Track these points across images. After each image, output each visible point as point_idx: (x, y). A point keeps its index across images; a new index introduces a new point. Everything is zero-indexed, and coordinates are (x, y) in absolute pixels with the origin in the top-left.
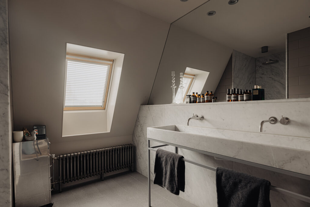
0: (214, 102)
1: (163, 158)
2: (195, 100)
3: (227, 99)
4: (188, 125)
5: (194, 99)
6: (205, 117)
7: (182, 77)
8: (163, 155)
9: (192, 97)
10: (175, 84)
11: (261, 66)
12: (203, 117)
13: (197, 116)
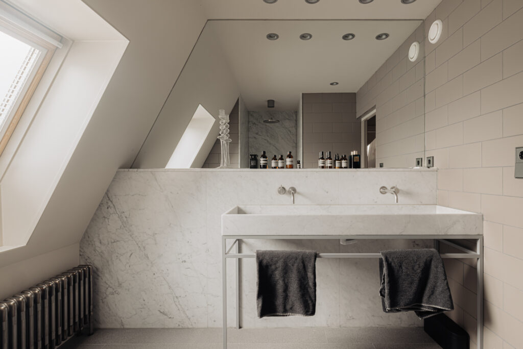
6: (298, 190)
11: (254, 123)
12: (294, 189)
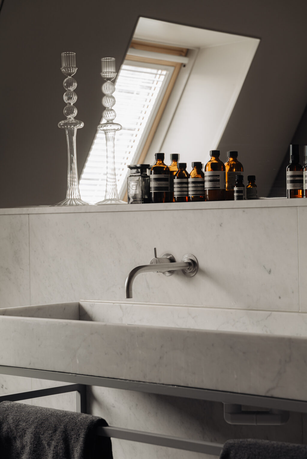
0: (240, 198)
1: (22, 437)
2: (166, 188)
3: (289, 187)
4: (129, 295)
5: (163, 184)
6: (202, 264)
7: (109, 79)
8: (23, 425)
9: (153, 176)
10: (76, 112)
12: (193, 265)
13: (172, 260)
